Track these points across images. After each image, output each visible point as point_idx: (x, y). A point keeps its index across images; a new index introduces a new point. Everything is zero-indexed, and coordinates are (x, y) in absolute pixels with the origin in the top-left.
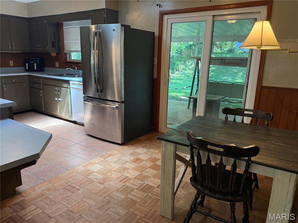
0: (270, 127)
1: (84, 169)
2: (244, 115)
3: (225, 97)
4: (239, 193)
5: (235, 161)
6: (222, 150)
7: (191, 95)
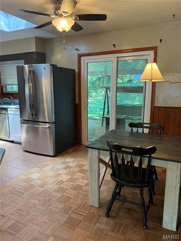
0: (163, 134)
1: (25, 177)
2: (143, 127)
3: (129, 116)
4: (145, 181)
5: (141, 158)
6: (131, 151)
7: (103, 115)
